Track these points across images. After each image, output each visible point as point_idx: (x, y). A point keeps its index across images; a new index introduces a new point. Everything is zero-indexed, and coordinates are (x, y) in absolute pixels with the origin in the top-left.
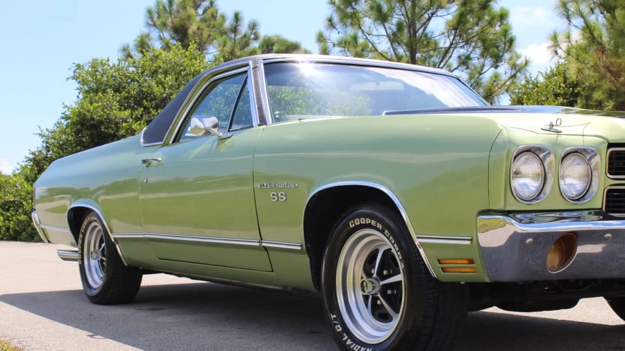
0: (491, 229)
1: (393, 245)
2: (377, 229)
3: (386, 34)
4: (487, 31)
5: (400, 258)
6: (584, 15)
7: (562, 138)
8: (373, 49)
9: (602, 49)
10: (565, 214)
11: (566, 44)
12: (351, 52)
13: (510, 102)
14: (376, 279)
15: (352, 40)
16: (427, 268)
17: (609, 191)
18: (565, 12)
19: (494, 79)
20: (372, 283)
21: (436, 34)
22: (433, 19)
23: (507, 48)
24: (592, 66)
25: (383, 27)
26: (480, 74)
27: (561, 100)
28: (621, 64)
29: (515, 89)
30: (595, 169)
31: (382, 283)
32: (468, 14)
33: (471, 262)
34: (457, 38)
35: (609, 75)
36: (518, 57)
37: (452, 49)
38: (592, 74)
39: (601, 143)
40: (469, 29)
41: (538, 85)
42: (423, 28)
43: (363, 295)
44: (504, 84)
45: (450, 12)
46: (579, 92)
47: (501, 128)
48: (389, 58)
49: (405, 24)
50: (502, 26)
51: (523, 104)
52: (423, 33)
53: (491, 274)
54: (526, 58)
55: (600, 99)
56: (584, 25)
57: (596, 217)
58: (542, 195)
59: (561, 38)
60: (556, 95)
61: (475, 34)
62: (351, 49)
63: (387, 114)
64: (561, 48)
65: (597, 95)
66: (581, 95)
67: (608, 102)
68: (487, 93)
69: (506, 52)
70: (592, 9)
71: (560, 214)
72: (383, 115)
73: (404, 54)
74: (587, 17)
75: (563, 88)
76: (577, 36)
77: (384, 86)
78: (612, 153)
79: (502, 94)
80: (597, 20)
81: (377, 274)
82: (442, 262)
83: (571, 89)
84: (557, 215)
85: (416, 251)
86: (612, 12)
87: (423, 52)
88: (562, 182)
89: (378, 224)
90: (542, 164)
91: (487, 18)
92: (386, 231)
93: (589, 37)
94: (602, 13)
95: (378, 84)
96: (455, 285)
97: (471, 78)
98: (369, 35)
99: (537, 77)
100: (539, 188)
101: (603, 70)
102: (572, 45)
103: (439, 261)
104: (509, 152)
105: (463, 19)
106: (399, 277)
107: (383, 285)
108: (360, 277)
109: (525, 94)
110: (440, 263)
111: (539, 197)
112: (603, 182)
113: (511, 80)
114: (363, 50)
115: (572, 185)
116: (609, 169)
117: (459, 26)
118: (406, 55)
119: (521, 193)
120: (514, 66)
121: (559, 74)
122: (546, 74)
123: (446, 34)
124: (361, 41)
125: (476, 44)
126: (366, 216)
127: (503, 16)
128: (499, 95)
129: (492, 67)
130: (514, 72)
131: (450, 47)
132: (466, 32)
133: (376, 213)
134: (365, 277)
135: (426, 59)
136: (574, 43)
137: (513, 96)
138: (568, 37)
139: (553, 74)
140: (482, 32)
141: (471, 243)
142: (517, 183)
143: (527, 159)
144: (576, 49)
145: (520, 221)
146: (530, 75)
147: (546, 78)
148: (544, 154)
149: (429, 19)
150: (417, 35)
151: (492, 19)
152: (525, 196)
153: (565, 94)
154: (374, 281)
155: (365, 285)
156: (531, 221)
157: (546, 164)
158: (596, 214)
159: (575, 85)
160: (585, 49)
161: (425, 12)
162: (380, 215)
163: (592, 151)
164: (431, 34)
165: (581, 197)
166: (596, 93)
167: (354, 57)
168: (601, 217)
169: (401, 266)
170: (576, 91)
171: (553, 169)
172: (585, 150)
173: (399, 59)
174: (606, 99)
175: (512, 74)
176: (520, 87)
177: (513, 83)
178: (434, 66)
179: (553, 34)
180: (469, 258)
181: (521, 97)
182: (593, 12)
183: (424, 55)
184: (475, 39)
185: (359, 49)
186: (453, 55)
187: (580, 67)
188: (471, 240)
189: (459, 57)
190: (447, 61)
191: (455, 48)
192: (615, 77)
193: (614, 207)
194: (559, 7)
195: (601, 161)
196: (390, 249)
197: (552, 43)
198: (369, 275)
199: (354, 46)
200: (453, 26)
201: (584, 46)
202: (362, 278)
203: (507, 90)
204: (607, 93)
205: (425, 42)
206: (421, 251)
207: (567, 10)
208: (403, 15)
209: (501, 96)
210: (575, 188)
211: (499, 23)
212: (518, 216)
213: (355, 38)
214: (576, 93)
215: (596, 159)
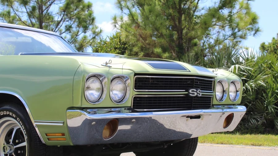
0: (74, 117)
1: (21, 126)
2: (13, 117)
3: (26, 12)
4: (81, 13)
5: (25, 133)
6: (129, 8)
7: (111, 70)
8: (19, 19)
9: (138, 26)
10: (113, 110)
11: (120, 22)
12: (7, 20)
13: (92, 51)
14: (12, 145)
15: (7, 14)
16: (40, 138)
17: (135, 98)
18: (120, 6)
19: (84, 39)
20: (10, 147)
21: (54, 13)
22: (52, 5)
23: (91, 23)
24: (133, 34)
25: (25, 8)
26: (77, 36)
27: (118, 51)
28: (147, 33)
29: (95, 44)
30: (128, 86)
31: (15, 147)
32: (71, 4)
33: (63, 135)
34: (65, 16)
35: (141, 39)
36: (97, 28)
37: (62, 22)
38: (133, 38)
39: (131, 73)
40: (71, 12)
41: (107, 43)
42: (47, 10)
43: (4, 154)
44: (89, 41)
45: (61, 2)
46: (127, 47)
47: (80, 64)
48: (28, 24)
49: (37, 7)
50: (89, 11)
51: (98, 52)
52: (47, 12)
53: (74, 141)
54: (101, 28)
55: (136, 51)
56: (129, 13)
57: (128, 111)
58: (101, 99)
59: (118, 19)
60: (116, 48)
61: (75, 15)
62: (6, 19)
63: (21, 54)
64: (118, 24)
65: (135, 49)
66: (128, 49)
67: (141, 53)
68: (80, 46)
69: (91, 25)
70: (133, 5)
71: (110, 109)
72: (19, 55)
73: (35, 23)
74: (131, 9)
75: (119, 45)
76: (126, 19)
77: (20, 39)
78: (136, 79)
79: (88, 47)
80: (136, 11)
81: (12, 142)
82: (48, 135)
83: (123, 45)
84: (109, 110)
85: (34, 129)
86: (143, 7)
87: (46, 23)
88: (111, 93)
89: (14, 115)
90: (101, 83)
91: (81, 6)
92: (18, 119)
93: (132, 20)
94: (138, 8)
95: (17, 38)
96: (55, 147)
97: (72, 37)
98: (17, 11)
99: (106, 39)
100: (99, 95)
101: (138, 37)
102: (123, 23)
103: (46, 134)
104: (84, 76)
105: (69, 7)
106: (25, 144)
107: (16, 148)
108: (3, 144)
109: (99, 47)
110: (47, 136)
111: (99, 100)
112: (132, 93)
113: (93, 40)
114: (13, 20)
115: (116, 94)
116: (135, 86)
117: (66, 10)
118: (37, 24)
119: (90, 98)
120: (94, 33)
121: (117, 37)
122: (111, 37)
123: (59, 13)
124: (12, 14)
125: (75, 20)
126: (7, 110)
127: (89, 6)
128: (86, 47)
129: (83, 32)
130: (94, 36)
131: (61, 21)
132: (70, 13)
133: (13, 109)
134: (5, 144)
135: (47, 26)
136: (124, 22)
137: (94, 48)
138: (122, 19)
139: (114, 37)
140: (78, 14)
141: (64, 124)
142: (88, 93)
143: (93, 81)
144: (125, 25)
145: (89, 113)
146: (103, 37)
147: (110, 39)
148: (102, 78)
149: (50, 5)
150: (44, 13)
151: (84, 7)
152: (92, 100)
153: (120, 48)
154: (11, 146)
155: (5, 148)
156: (95, 113)
157: (103, 83)
158: (128, 109)
159: (125, 44)
160: (130, 25)
161: (48, 1)
162: (15, 110)
163: (127, 77)
164: (51, 13)
165: (121, 101)
166: (135, 48)
167: (8, 23)
168: (131, 111)
169: (26, 138)
170: (125, 47)
171: (107, 86)
172: (123, 77)
173: (33, 26)
174: (140, 51)
175: (93, 37)
176: (97, 43)
177: (94, 41)
178: (52, 30)
179: (114, 16)
180: (62, 133)
181: (98, 48)
182: (134, 7)
183: (46, 24)
184: (74, 17)
185: (11, 19)
186: (62, 25)
187: (127, 34)
188: (63, 123)
189: (66, 26)
190: (59, 28)
191: (64, 21)
192: (144, 40)
193: (137, 106)
194: (117, 3)
195: (131, 82)
196: (20, 128)
197: (113, 21)
198: (8, 142)
199: (8, 17)
200: (63, 9)
201: (129, 24)
202: (4, 144)
203: (90, 45)
204: (140, 48)
205: (48, 17)
206: (37, 129)
207: (121, 5)
208: (36, 2)
209: (87, 48)
210: (118, 96)
211: (87, 10)
212: (89, 110)
213: (9, 13)
214: (126, 48)
215: (129, 82)
